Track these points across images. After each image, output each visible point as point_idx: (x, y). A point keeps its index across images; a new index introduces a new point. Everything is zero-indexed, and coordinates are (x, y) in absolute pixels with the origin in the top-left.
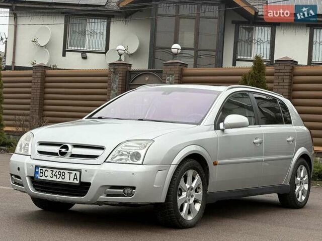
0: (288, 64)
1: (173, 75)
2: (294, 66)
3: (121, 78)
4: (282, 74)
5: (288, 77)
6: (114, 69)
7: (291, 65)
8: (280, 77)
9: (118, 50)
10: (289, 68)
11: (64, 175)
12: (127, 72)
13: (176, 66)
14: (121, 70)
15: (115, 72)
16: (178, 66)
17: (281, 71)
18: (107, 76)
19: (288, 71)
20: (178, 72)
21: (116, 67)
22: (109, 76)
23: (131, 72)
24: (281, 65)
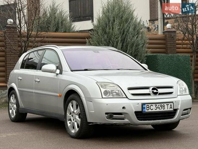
11: (164, 107)
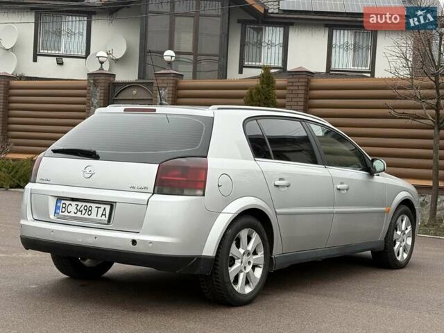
0: (304, 76)
1: (165, 87)
2: (309, 77)
3: (102, 91)
4: (297, 88)
5: (303, 92)
6: (94, 80)
7: (306, 77)
8: (294, 92)
9: (98, 57)
10: (304, 80)
12: (110, 84)
13: (170, 78)
14: (103, 81)
15: (95, 84)
16: (172, 78)
17: (294, 84)
18: (85, 89)
19: (303, 84)
20: (171, 85)
21: (96, 78)
22: (88, 88)
23: (115, 83)
24: (295, 76)
